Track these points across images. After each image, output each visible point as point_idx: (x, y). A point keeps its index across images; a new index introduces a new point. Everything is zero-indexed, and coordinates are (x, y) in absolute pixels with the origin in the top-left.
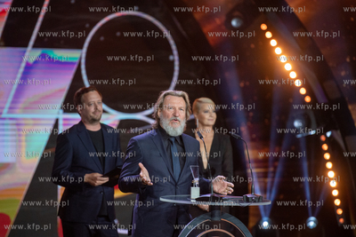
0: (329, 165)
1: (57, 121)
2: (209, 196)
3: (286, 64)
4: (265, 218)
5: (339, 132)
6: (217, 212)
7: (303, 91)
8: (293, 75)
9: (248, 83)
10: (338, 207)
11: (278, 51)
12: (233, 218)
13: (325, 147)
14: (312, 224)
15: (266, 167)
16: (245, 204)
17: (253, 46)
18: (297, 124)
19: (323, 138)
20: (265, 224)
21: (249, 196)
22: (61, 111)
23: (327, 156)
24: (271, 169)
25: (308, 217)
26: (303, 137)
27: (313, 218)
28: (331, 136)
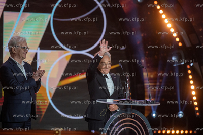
0: (192, 82)
1: (36, 54)
2: (125, 99)
3: (168, 24)
4: (154, 112)
5: (197, 63)
6: (129, 109)
7: (177, 40)
8: (172, 30)
9: (145, 35)
10: (196, 106)
11: (164, 16)
12: (138, 112)
13: (189, 72)
14: (180, 115)
15: (156, 83)
16: (146, 105)
17: (149, 13)
18: (173, 58)
19: (188, 67)
20: (154, 115)
21: (148, 100)
22: (39, 48)
23: (190, 77)
24: (158, 84)
25: (179, 111)
26: (177, 66)
27: (181, 112)
28: (193, 65)
